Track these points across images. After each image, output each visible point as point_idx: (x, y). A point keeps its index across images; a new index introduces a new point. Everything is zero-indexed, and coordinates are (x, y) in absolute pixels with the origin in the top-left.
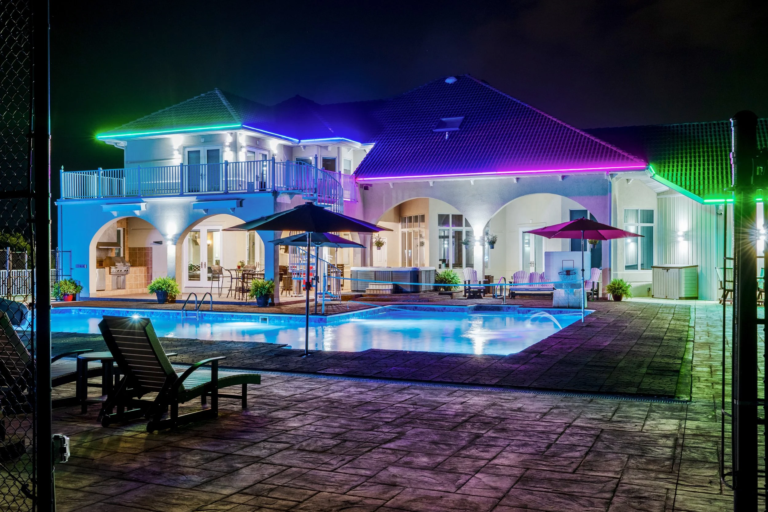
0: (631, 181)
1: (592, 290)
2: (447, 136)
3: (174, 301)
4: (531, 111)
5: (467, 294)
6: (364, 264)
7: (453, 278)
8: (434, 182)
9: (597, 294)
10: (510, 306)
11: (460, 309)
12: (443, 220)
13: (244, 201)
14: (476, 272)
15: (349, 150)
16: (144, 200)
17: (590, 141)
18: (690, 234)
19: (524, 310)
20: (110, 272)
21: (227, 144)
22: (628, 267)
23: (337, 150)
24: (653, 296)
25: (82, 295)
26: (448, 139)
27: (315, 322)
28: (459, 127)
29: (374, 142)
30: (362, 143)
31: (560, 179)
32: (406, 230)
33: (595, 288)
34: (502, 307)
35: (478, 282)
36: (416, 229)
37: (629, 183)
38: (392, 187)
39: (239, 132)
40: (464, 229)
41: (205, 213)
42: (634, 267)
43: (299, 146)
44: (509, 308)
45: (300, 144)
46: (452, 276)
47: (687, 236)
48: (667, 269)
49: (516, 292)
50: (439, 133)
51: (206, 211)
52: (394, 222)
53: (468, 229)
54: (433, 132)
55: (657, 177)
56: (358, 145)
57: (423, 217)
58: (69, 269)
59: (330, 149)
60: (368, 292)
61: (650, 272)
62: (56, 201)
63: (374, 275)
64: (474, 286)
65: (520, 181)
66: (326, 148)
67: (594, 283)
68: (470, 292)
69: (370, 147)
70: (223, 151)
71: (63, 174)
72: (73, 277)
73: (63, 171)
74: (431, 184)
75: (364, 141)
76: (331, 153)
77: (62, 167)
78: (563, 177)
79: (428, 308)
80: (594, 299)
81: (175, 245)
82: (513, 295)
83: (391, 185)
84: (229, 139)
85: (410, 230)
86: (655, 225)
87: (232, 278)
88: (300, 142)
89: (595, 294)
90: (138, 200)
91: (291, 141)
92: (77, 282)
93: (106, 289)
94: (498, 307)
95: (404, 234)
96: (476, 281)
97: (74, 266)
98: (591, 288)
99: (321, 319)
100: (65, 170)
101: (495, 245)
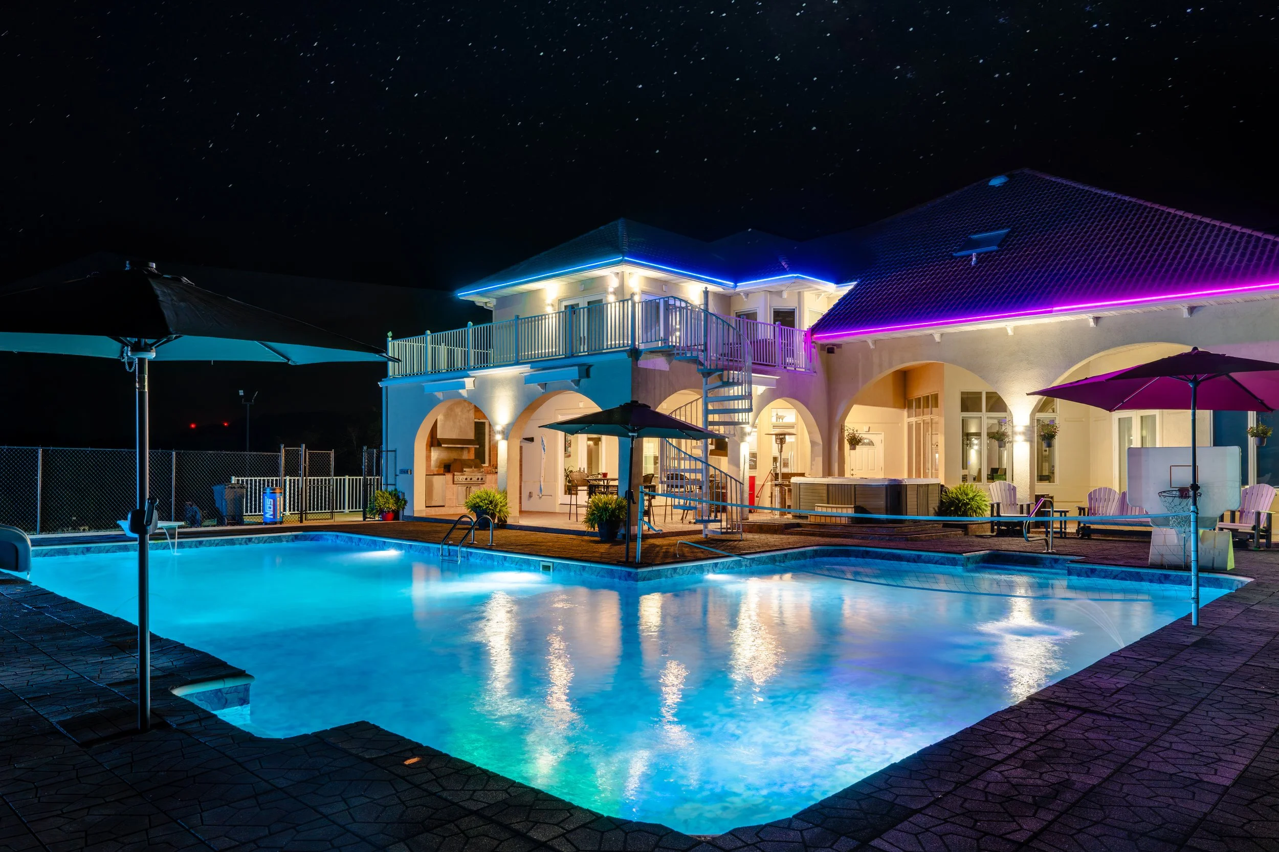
1: (1254, 528)
2: (974, 259)
3: (503, 525)
4: (1134, 206)
6: (828, 472)
7: (972, 499)
8: (942, 335)
9: (1268, 537)
10: (1057, 557)
11: (948, 559)
12: (969, 402)
13: (592, 369)
14: (1014, 489)
15: (818, 295)
16: (471, 373)
17: (1253, 239)
19: (1081, 569)
20: (453, 481)
21: (611, 290)
23: (797, 296)
25: (407, 512)
26: (976, 264)
27: (620, 578)
28: (999, 246)
29: (854, 281)
30: (835, 283)
31: (1185, 313)
32: (913, 420)
33: (1263, 524)
34: (1041, 559)
35: (1018, 507)
36: (927, 418)
38: (872, 347)
41: (543, 391)
43: (738, 294)
44: (1056, 561)
45: (738, 290)
46: (971, 495)
49: (1093, 527)
50: (962, 257)
51: (544, 386)
52: (894, 407)
54: (953, 257)
56: (829, 286)
57: (936, 397)
58: (394, 475)
59: (785, 295)
60: (811, 520)
62: (381, 381)
63: (825, 492)
64: (1008, 514)
65: (1101, 322)
66: (779, 293)
67: (1258, 514)
68: (999, 525)
69: (846, 289)
71: (390, 345)
72: (397, 487)
73: (390, 339)
74: (937, 338)
75: (839, 280)
76: (786, 302)
77: (390, 334)
78: (1192, 310)
79: (889, 553)
80: (1259, 546)
81: (507, 440)
82: (1085, 532)
83: (871, 344)
84: (613, 283)
85: (919, 419)
88: (736, 286)
89: (1262, 537)
90: (463, 373)
91: (721, 284)
92: (400, 494)
93: (447, 505)
94: (1034, 558)
95: (910, 426)
96: (1015, 504)
97: (398, 473)
98: (1253, 523)
99: (629, 574)
100: (394, 338)
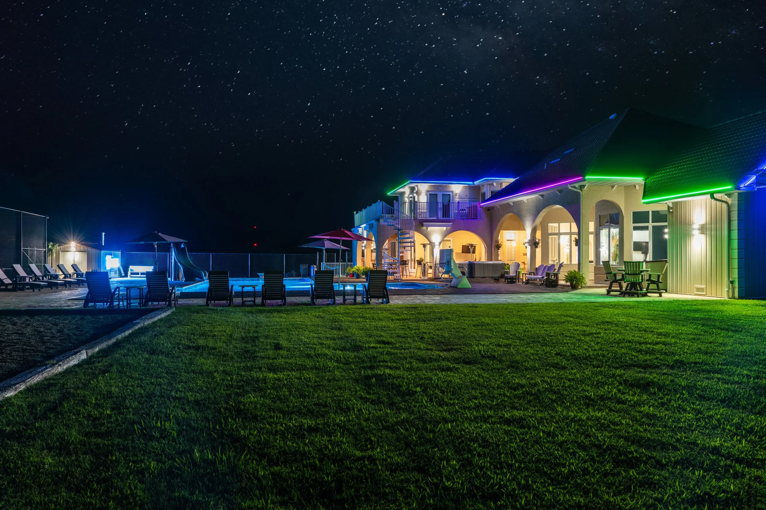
28: (562, 158)
31: (559, 193)
38: (499, 208)
65: (544, 197)
66: (492, 184)
74: (512, 204)
88: (474, 183)
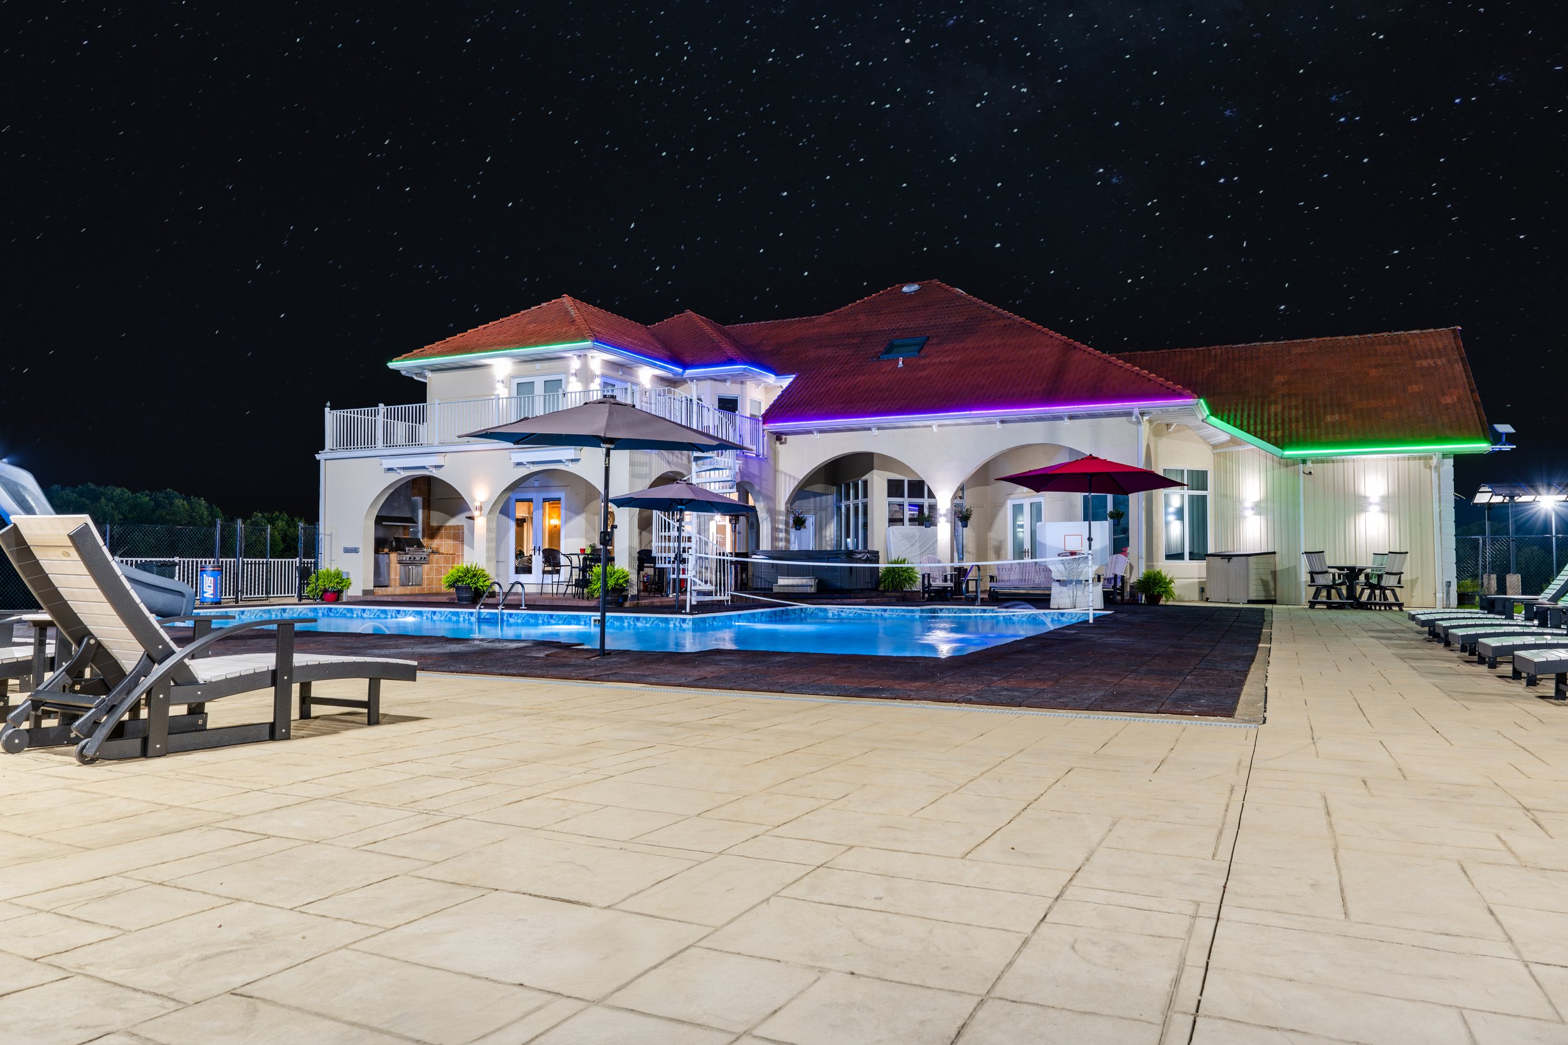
0: (1173, 427)
2: (900, 363)
5: (926, 595)
7: (906, 571)
8: (878, 429)
9: (1122, 594)
12: (895, 488)
14: (940, 562)
15: (758, 385)
18: (1263, 505)
20: (398, 560)
21: (573, 371)
22: (1169, 557)
23: (740, 386)
24: (1207, 599)
26: (902, 368)
28: (919, 352)
29: (794, 374)
30: (776, 375)
31: (1066, 421)
32: (843, 503)
35: (943, 577)
36: (857, 502)
37: (1170, 430)
38: (817, 437)
39: (590, 354)
40: (926, 501)
42: (1179, 556)
43: (683, 378)
45: (684, 375)
47: (1258, 508)
48: (1229, 557)
49: (1000, 591)
50: (889, 360)
53: (932, 501)
54: (880, 359)
55: (1213, 420)
56: (771, 379)
57: (865, 483)
59: (729, 383)
60: (776, 590)
61: (1203, 563)
64: (937, 583)
65: (1005, 425)
66: (723, 380)
68: (929, 592)
69: (786, 382)
70: (568, 383)
71: (328, 414)
73: (328, 409)
74: (875, 432)
76: (729, 390)
77: (328, 404)
78: (1070, 419)
81: (485, 516)
82: (995, 596)
83: (816, 434)
84: (575, 365)
85: (849, 503)
86: (1209, 493)
87: (572, 568)
88: (684, 372)
91: (671, 370)
93: (390, 585)
95: (839, 510)
96: (940, 575)
100: (331, 408)
101: (969, 522)
